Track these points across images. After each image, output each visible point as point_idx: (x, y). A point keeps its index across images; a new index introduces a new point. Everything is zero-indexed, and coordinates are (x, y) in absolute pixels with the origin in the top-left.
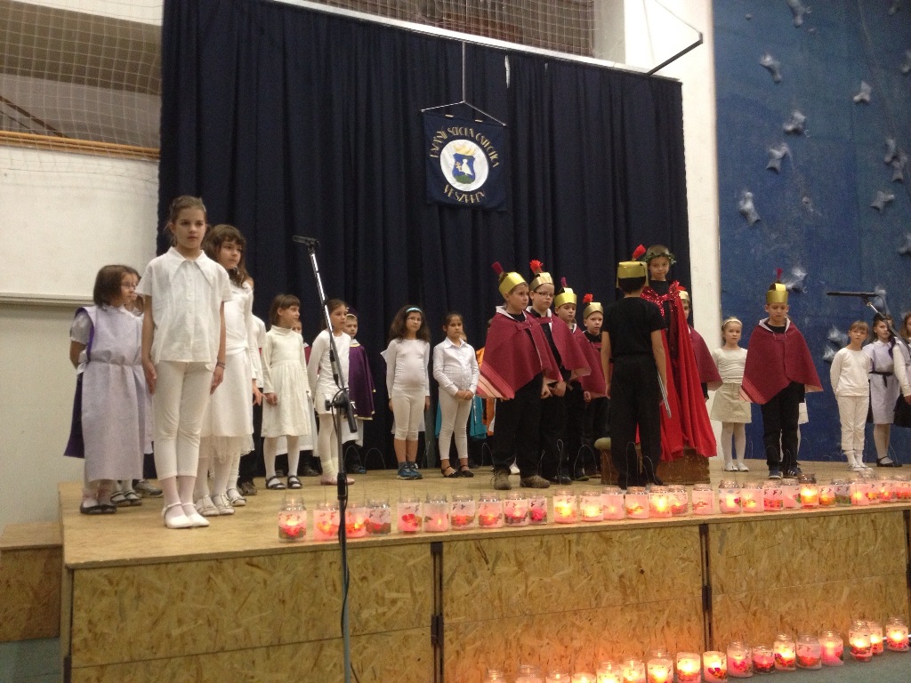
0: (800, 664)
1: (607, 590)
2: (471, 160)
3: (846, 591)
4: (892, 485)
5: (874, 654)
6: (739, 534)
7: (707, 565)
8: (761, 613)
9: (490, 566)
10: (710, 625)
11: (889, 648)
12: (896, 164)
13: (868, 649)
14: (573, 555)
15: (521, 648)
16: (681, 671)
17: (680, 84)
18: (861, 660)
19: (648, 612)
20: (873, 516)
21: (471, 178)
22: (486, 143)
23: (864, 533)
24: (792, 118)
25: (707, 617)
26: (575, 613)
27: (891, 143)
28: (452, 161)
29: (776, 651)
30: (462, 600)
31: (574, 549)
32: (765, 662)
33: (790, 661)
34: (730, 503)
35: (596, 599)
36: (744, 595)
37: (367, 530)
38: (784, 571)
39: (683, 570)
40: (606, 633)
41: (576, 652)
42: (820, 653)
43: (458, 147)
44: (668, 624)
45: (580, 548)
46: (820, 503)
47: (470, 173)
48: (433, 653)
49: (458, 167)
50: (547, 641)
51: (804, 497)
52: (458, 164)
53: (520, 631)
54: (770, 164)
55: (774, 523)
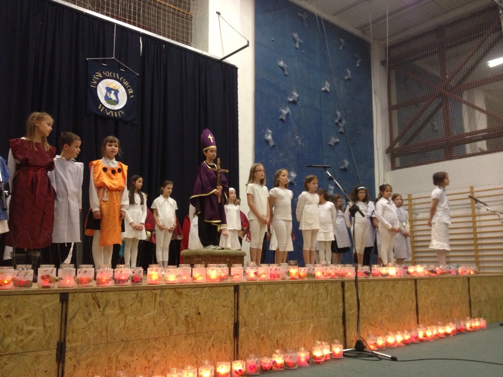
0: (287, 366)
1: (177, 325)
2: (116, 92)
3: (312, 326)
4: (335, 269)
5: (325, 360)
6: (256, 292)
7: (237, 310)
8: (266, 338)
9: (101, 309)
10: (237, 345)
11: (333, 357)
12: (340, 124)
13: (322, 356)
14: (157, 303)
15: (119, 362)
16: (218, 373)
17: (237, 68)
18: (318, 363)
19: (201, 338)
20: (326, 284)
21: (116, 102)
22: (126, 83)
23: (321, 293)
24: (292, 95)
25: (236, 341)
26: (156, 340)
27: (339, 113)
28: (105, 91)
29: (273, 359)
30: (80, 331)
31: (158, 299)
32: (267, 366)
33: (281, 365)
34: (252, 275)
35: (170, 330)
36: (257, 328)
37: (14, 285)
38: (279, 314)
39: (223, 313)
40: (175, 352)
41: (156, 364)
42: (297, 359)
43: (109, 83)
44: (213, 345)
45: (162, 299)
46: (299, 277)
47: (115, 99)
48: (57, 367)
49: (108, 95)
50: (136, 357)
51: (291, 273)
52: (108, 93)
53: (119, 351)
54: (281, 117)
55: (275, 286)
